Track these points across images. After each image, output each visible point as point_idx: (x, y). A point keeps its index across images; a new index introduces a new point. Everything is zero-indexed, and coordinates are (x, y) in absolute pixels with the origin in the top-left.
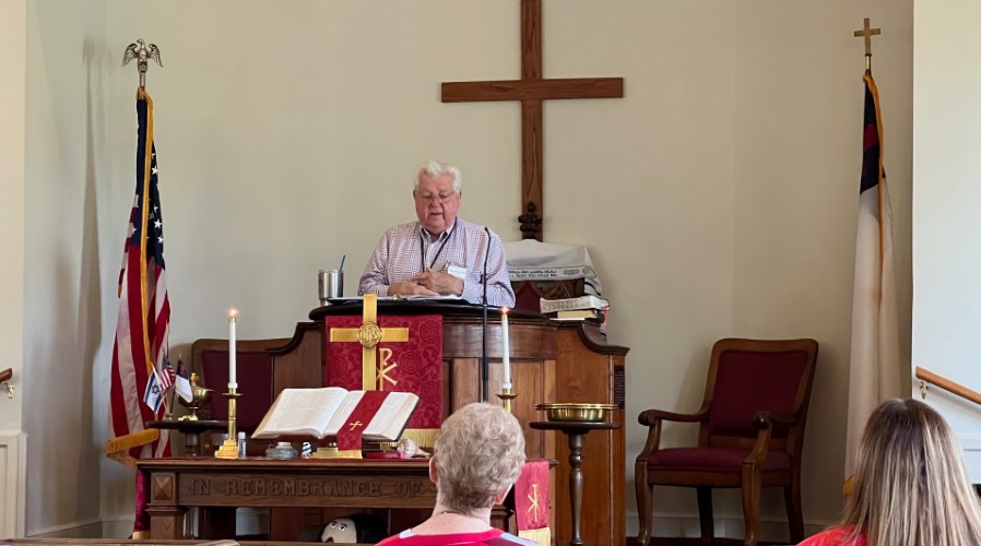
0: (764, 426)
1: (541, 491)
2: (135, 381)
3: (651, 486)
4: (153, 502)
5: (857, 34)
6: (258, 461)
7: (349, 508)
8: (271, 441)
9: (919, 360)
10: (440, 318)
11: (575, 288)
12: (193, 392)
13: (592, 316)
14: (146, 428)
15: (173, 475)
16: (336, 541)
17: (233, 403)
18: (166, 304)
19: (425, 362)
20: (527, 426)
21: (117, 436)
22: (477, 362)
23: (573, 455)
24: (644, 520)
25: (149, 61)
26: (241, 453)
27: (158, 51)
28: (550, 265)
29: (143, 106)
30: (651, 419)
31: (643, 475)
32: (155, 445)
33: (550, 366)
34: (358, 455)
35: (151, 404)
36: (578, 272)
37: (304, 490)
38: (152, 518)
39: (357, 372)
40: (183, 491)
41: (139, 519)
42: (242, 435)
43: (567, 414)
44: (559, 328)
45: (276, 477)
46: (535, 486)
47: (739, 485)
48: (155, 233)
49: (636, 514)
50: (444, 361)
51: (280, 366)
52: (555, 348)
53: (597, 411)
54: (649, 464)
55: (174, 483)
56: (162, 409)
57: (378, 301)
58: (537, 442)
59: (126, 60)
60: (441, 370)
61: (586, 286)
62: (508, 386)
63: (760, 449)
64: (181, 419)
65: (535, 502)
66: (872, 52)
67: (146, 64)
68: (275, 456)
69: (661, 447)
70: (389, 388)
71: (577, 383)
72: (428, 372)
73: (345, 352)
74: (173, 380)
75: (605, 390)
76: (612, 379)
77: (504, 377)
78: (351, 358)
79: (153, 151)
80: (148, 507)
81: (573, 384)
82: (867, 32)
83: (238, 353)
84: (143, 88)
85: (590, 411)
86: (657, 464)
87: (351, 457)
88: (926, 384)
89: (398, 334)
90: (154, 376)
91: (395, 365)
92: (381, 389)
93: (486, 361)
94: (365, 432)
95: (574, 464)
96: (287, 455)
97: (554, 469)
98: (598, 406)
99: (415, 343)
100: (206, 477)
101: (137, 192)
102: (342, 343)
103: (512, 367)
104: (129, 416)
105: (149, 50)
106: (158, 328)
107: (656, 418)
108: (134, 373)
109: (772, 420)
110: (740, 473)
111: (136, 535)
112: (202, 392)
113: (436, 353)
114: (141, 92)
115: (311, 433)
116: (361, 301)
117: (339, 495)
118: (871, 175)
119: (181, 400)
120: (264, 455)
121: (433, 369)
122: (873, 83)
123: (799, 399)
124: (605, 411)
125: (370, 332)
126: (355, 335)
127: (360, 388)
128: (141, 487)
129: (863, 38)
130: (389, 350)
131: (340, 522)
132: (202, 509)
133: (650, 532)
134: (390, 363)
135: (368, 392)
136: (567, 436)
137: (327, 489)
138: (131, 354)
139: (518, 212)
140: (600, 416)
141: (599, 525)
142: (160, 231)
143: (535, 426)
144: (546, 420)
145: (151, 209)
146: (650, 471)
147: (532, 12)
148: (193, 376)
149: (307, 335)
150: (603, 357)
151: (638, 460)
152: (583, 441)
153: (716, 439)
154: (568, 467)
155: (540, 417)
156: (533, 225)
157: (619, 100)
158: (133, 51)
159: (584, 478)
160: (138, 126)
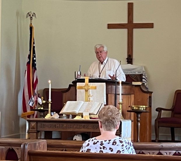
3: (159, 127)
4: (30, 129)
7: (80, 132)
8: (62, 114)
10: (104, 84)
11: (140, 77)
12: (42, 102)
15: (36, 123)
17: (50, 104)
18: (37, 79)
22: (114, 95)
23: (138, 119)
25: (33, 17)
27: (35, 15)
28: (134, 71)
29: (31, 28)
31: (157, 124)
32: (33, 115)
33: (133, 96)
35: (31, 104)
36: (141, 72)
37: (69, 127)
40: (38, 127)
43: (137, 108)
48: (34, 61)
49: (155, 134)
51: (64, 94)
52: (134, 91)
53: (144, 108)
54: (158, 122)
55: (36, 125)
57: (89, 79)
58: (129, 116)
59: (27, 17)
61: (143, 76)
62: (121, 101)
64: (39, 109)
67: (32, 18)
69: (161, 117)
71: (140, 100)
74: (37, 98)
75: (146, 103)
76: (148, 100)
77: (120, 99)
79: (34, 40)
80: (29, 131)
81: (138, 101)
84: (31, 24)
85: (142, 108)
86: (160, 121)
90: (32, 98)
93: (116, 95)
95: (138, 121)
98: (144, 106)
100: (44, 123)
101: (30, 51)
103: (122, 96)
104: (27, 108)
105: (33, 14)
106: (34, 86)
107: (160, 110)
108: (28, 97)
112: (44, 102)
114: (31, 25)
116: (84, 79)
117: (78, 128)
119: (39, 104)
124: (146, 108)
125: (87, 87)
126: (83, 87)
132: (45, 131)
133: (158, 139)
136: (136, 114)
137: (75, 127)
138: (28, 92)
139: (127, 57)
141: (144, 137)
143: (128, 111)
144: (131, 110)
145: (33, 55)
146: (158, 123)
147: (130, 6)
148: (42, 98)
149: (72, 87)
150: (146, 94)
151: (155, 120)
152: (140, 115)
153: (176, 115)
154: (136, 122)
155: (130, 109)
156: (130, 60)
157: (152, 29)
158: (29, 14)
159: (141, 125)
160: (30, 34)
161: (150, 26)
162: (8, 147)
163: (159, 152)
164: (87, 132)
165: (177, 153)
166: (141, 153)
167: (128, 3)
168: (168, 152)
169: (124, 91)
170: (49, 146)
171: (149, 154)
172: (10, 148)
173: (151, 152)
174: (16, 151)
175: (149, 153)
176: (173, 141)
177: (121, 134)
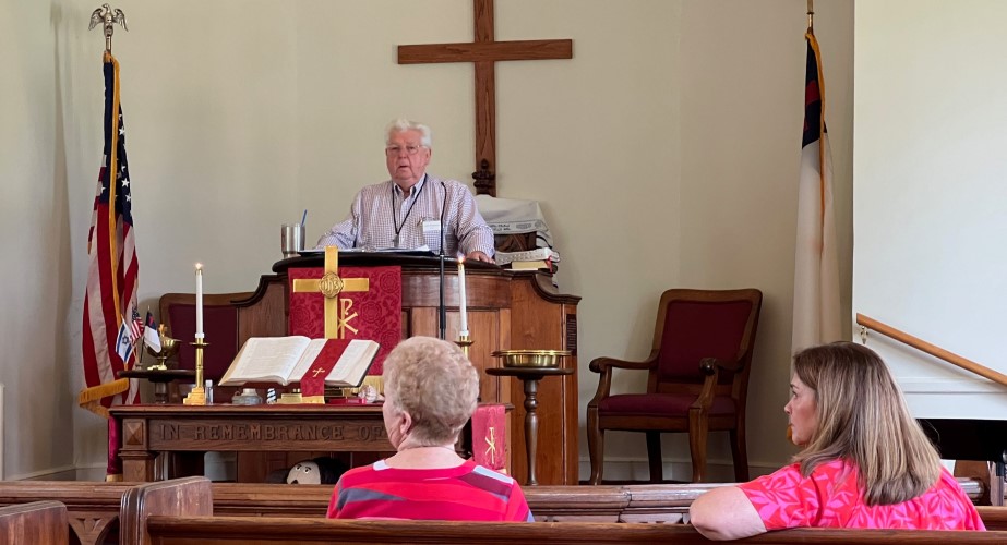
0: (711, 372)
1: (498, 433)
2: (105, 334)
3: (602, 431)
4: (125, 447)
6: (225, 407)
7: (312, 452)
8: (236, 389)
9: (859, 307)
10: (399, 268)
11: (528, 241)
12: (162, 343)
13: (545, 266)
14: (117, 378)
15: (144, 421)
16: (300, 482)
17: (200, 352)
18: (135, 260)
19: (384, 312)
20: (484, 372)
21: (89, 386)
22: (435, 310)
23: (528, 399)
24: (596, 464)
25: (115, 25)
26: (208, 400)
27: (123, 15)
28: (502, 220)
29: (109, 69)
30: (602, 366)
31: (595, 421)
32: (125, 395)
33: (505, 314)
34: (321, 400)
35: (122, 354)
36: (530, 225)
37: (269, 435)
38: (125, 463)
39: (319, 322)
40: (153, 436)
41: (111, 463)
42: (209, 383)
43: (523, 361)
44: (513, 278)
45: (241, 422)
46: (491, 429)
47: (686, 429)
48: (123, 192)
49: (588, 459)
50: (403, 310)
51: (245, 317)
52: (509, 297)
53: (551, 358)
54: (601, 411)
55: (145, 428)
56: (132, 359)
57: (339, 253)
58: (493, 389)
59: (92, 24)
60: (400, 319)
61: (538, 239)
62: (466, 333)
63: (707, 395)
64: (150, 369)
65: (492, 445)
66: (814, 10)
67: (111, 28)
68: (242, 403)
69: (611, 394)
70: (350, 337)
71: (532, 331)
72: (388, 320)
73: (308, 302)
74: (142, 333)
75: (558, 338)
76: (564, 326)
77: (461, 324)
78: (313, 308)
79: (120, 112)
80: (120, 452)
81: (527, 332)
83: (204, 307)
84: (109, 51)
85: (545, 357)
86: (609, 410)
87: (315, 402)
88: (866, 330)
89: (359, 284)
90: (123, 328)
91: (355, 315)
92: (343, 337)
93: (443, 311)
94: (327, 379)
95: (529, 409)
96: (253, 402)
97: (509, 413)
98: (552, 353)
99: (375, 293)
100: (175, 423)
101: (105, 153)
102: (304, 294)
103: (468, 316)
104: (100, 368)
105: (115, 14)
106: (127, 282)
107: (607, 365)
108: (104, 326)
109: (719, 367)
110: (687, 418)
111: (110, 478)
112: (170, 342)
113: (395, 303)
114: (108, 56)
115: (275, 380)
116: (323, 253)
117: (303, 439)
118: (813, 130)
119: (150, 349)
120: (231, 402)
121: (392, 318)
122: (815, 41)
123: (744, 346)
124: (559, 357)
125: (331, 282)
126: (317, 285)
127: (322, 336)
128: (113, 434)
130: (350, 300)
131: (304, 466)
132: (171, 453)
133: (601, 476)
134: (351, 312)
135: (330, 341)
136: (520, 382)
137: (292, 434)
138: (101, 309)
139: (473, 170)
140: (554, 362)
141: (553, 468)
142: (127, 190)
143: (490, 372)
144: (502, 366)
145: (119, 169)
146: (601, 417)
148: (161, 328)
149: (270, 287)
150: (559, 305)
151: (589, 406)
152: (537, 384)
153: (664, 385)
154: (523, 412)
155: (496, 364)
156: (487, 182)
157: (567, 61)
158: (100, 16)
159: (539, 423)
160: (104, 89)
161: (560, 50)
164: (339, 453)
168: (651, 518)
169: (474, 297)
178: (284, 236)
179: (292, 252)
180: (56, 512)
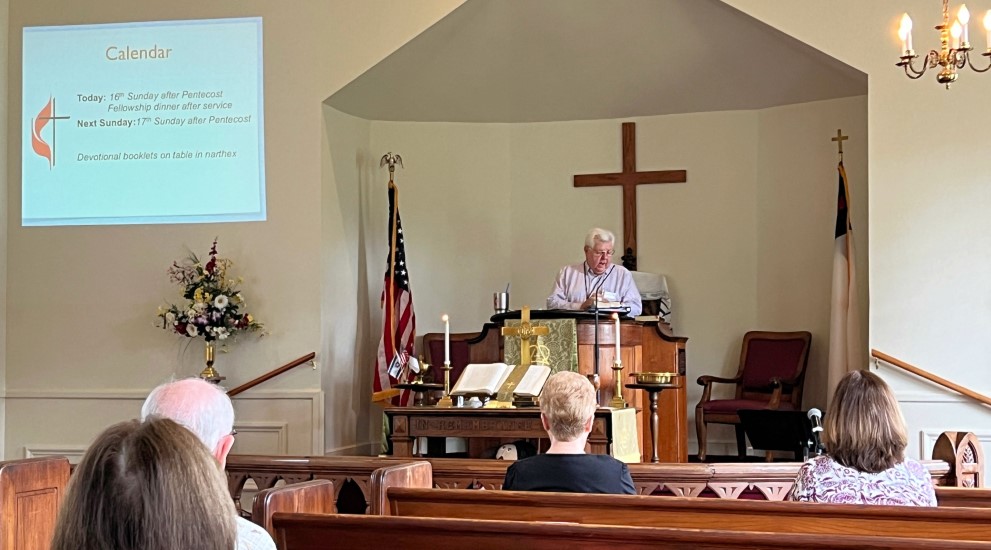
0: (777, 386)
4: (395, 434)
5: (833, 139)
8: (468, 396)
9: (871, 347)
12: (420, 366)
14: (392, 388)
15: (406, 417)
16: (505, 459)
17: (447, 373)
20: (625, 389)
22: (593, 347)
23: (652, 404)
24: (701, 444)
25: (396, 165)
27: (401, 160)
29: (392, 192)
30: (705, 381)
31: (700, 416)
33: (639, 349)
35: (393, 374)
37: (485, 427)
38: (394, 444)
40: (412, 427)
43: (649, 379)
44: (644, 326)
45: (468, 418)
48: (400, 269)
49: (696, 441)
51: (474, 349)
52: (641, 338)
53: (666, 378)
54: (704, 410)
55: (407, 421)
56: (401, 377)
57: (530, 310)
59: (381, 164)
61: (661, 304)
62: (619, 362)
63: (775, 401)
64: (413, 383)
66: (843, 150)
67: (393, 166)
69: (712, 399)
71: (656, 359)
74: (408, 359)
75: (673, 364)
76: (677, 357)
78: (516, 343)
79: (398, 218)
80: (392, 437)
81: (653, 360)
82: (840, 138)
83: (450, 342)
84: (392, 181)
85: (663, 378)
86: (710, 411)
87: (506, 406)
88: (878, 360)
90: (396, 357)
93: (597, 346)
94: (515, 390)
95: (653, 410)
96: (476, 407)
98: (668, 374)
100: (426, 419)
101: (389, 245)
105: (396, 158)
107: (708, 380)
108: (385, 354)
109: (783, 383)
112: (426, 366)
114: (391, 184)
115: (486, 391)
116: (521, 310)
117: (506, 430)
118: (842, 228)
119: (413, 371)
122: (843, 171)
124: (672, 377)
125: (526, 326)
126: (516, 331)
129: (837, 142)
131: (507, 446)
133: (705, 452)
136: (648, 393)
137: (499, 426)
139: (622, 254)
140: (669, 380)
141: (670, 448)
142: (403, 267)
143: (628, 386)
144: (636, 383)
145: (398, 254)
146: (705, 414)
147: (629, 131)
148: (421, 357)
149: (490, 331)
150: (671, 344)
151: (697, 407)
152: (658, 397)
153: (747, 394)
154: (649, 411)
155: (632, 381)
156: (631, 262)
157: (683, 184)
158: (386, 159)
159: (660, 419)
160: (388, 205)
161: (680, 177)
162: (343, 477)
163: (707, 487)
164: (530, 439)
165: (751, 488)
166: (662, 488)
167: (624, 124)
168: (729, 485)
170: (437, 475)
171: (680, 491)
172: (346, 480)
173: (687, 486)
174: (362, 485)
175: (683, 489)
176: (743, 458)
177: (610, 441)
178: (496, 299)
179: (501, 309)
180: (325, 487)
